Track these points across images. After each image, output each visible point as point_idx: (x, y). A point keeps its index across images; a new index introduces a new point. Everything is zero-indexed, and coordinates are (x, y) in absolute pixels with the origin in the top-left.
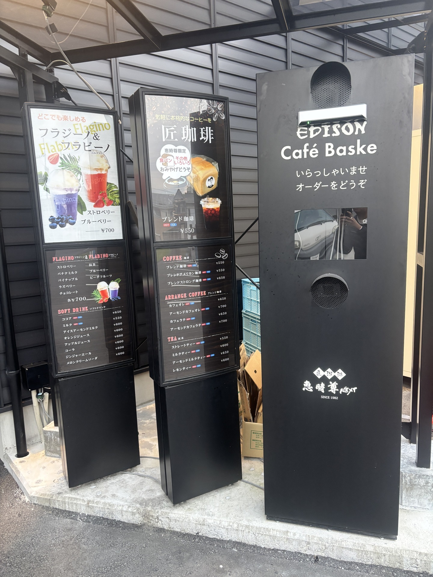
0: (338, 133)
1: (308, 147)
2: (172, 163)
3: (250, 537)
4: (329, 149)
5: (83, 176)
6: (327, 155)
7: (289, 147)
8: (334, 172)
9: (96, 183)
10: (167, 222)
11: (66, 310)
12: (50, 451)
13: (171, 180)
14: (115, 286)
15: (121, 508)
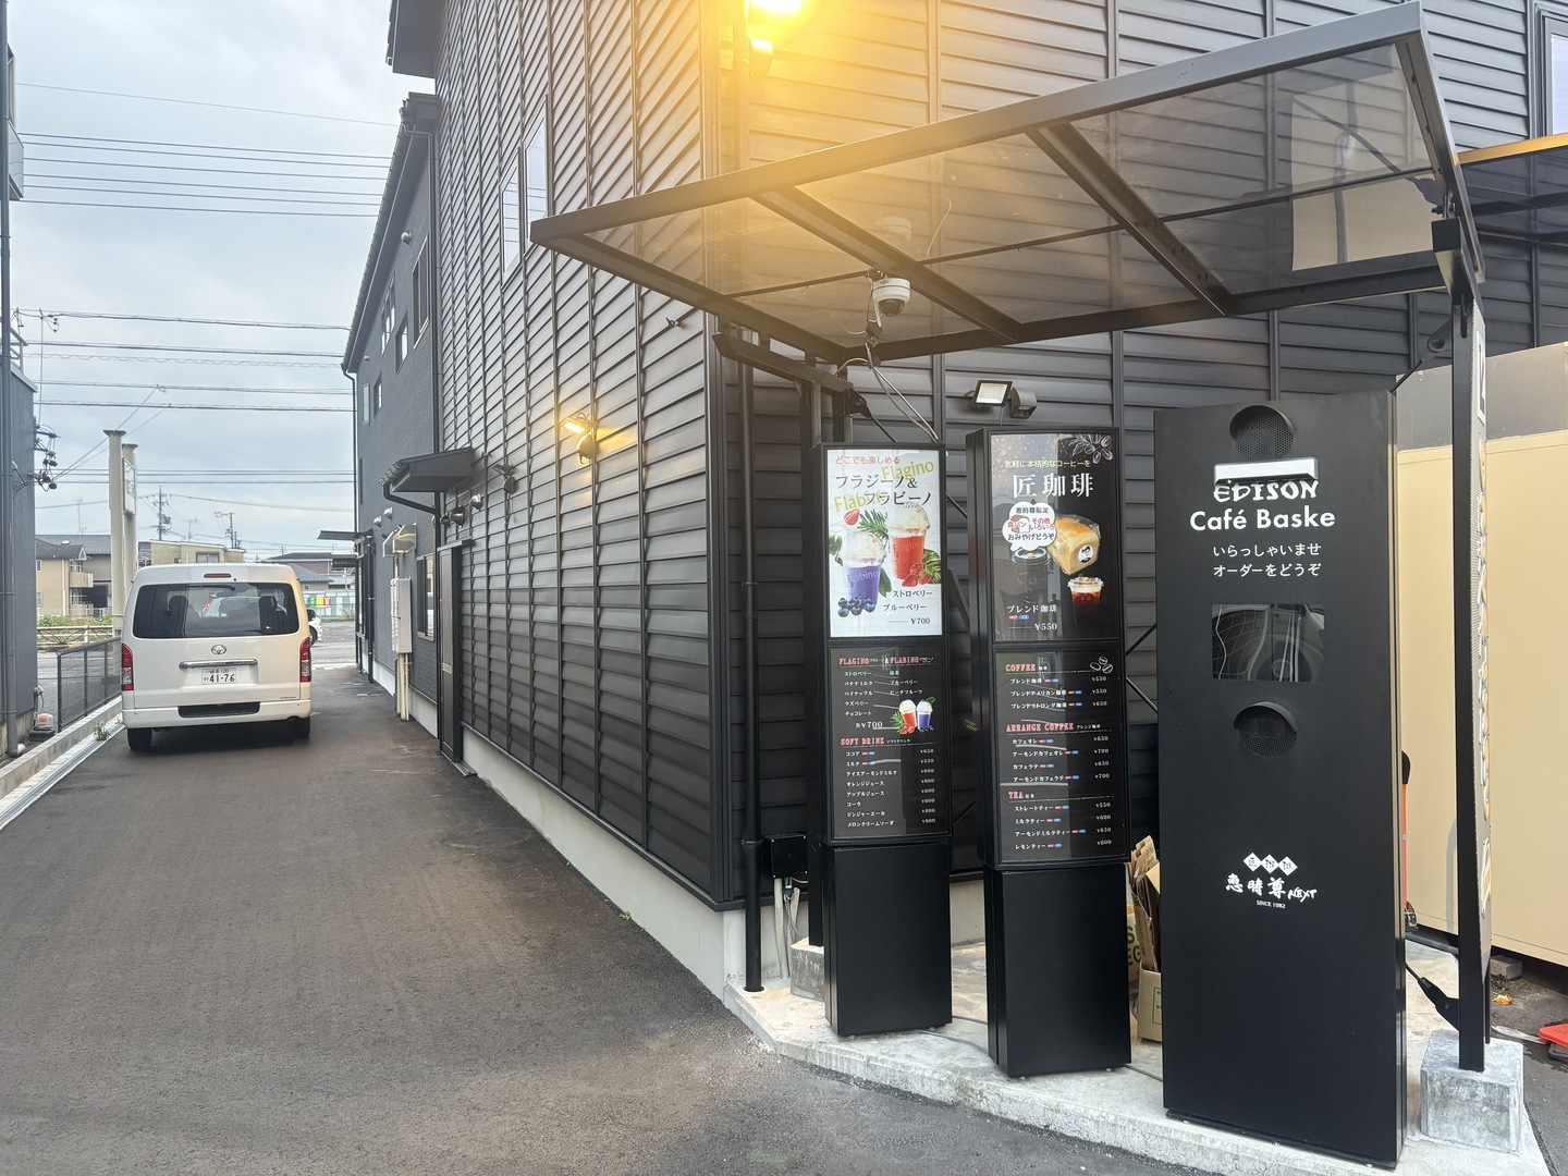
0: (1275, 496)
1: (1230, 515)
2: (1027, 527)
3: (1135, 1139)
4: (1263, 519)
5: (891, 540)
6: (1260, 526)
7: (1203, 513)
8: (1270, 551)
9: (908, 550)
10: (1014, 613)
11: (852, 740)
12: (799, 987)
13: (1023, 552)
14: (925, 708)
15: (921, 1072)
